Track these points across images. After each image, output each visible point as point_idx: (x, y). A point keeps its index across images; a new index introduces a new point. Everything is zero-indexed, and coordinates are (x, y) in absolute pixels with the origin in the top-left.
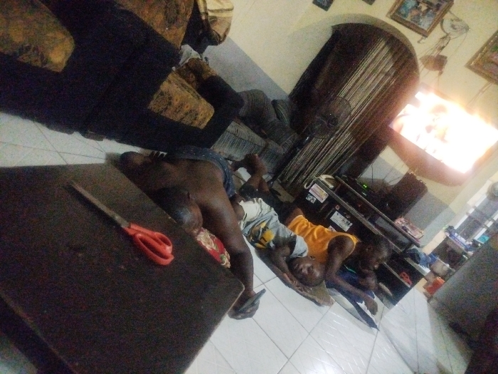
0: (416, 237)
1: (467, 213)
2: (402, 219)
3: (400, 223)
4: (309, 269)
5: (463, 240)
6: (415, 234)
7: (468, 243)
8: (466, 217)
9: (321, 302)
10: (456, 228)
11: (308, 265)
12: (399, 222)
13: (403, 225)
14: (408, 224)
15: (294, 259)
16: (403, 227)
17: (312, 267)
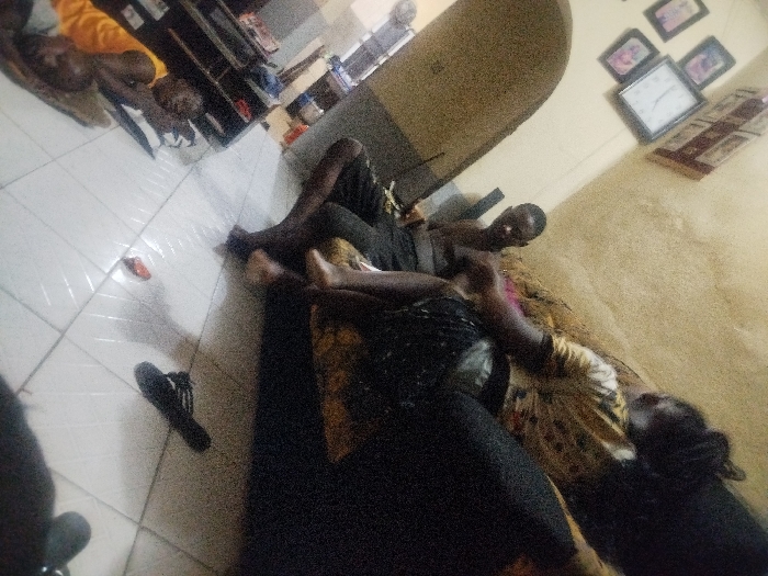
0: (267, 49)
1: (361, 41)
2: (252, 17)
3: (247, 23)
4: (59, 58)
5: (348, 78)
6: (266, 43)
7: (353, 84)
8: (357, 46)
9: (87, 120)
10: (342, 60)
11: (59, 51)
12: (246, 20)
13: (251, 27)
14: (259, 25)
15: (28, 37)
16: (249, 30)
17: (65, 54)
